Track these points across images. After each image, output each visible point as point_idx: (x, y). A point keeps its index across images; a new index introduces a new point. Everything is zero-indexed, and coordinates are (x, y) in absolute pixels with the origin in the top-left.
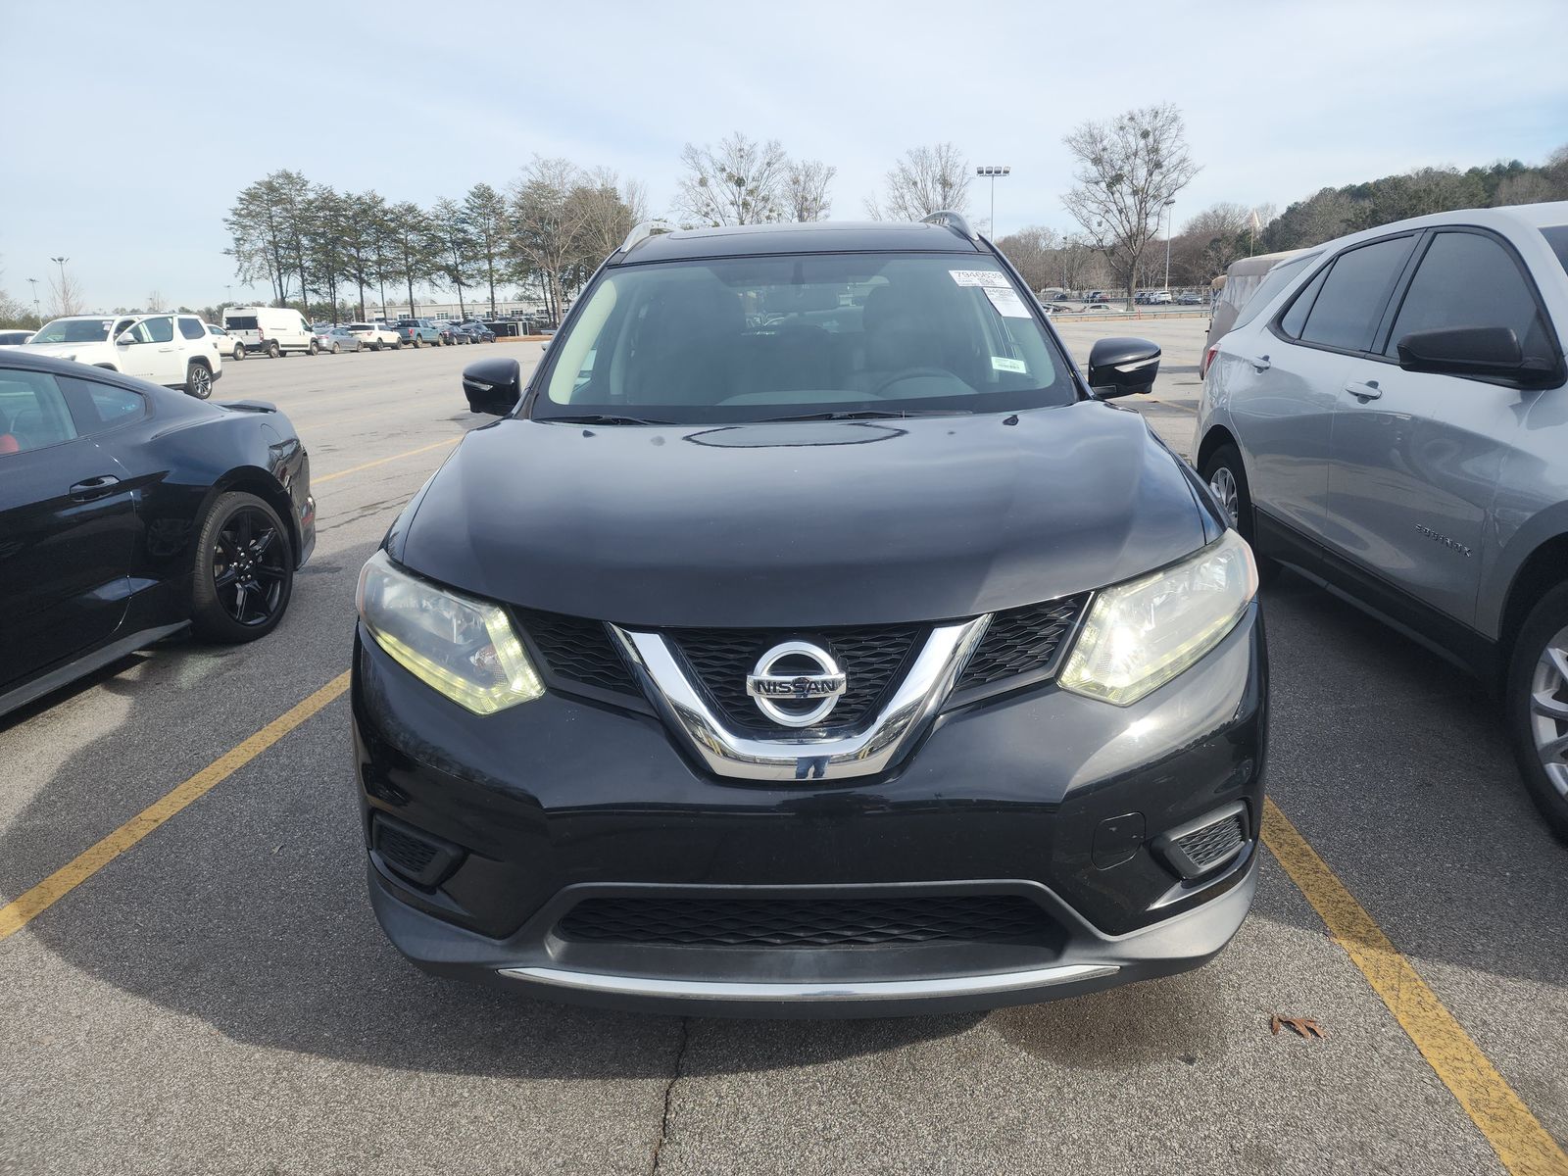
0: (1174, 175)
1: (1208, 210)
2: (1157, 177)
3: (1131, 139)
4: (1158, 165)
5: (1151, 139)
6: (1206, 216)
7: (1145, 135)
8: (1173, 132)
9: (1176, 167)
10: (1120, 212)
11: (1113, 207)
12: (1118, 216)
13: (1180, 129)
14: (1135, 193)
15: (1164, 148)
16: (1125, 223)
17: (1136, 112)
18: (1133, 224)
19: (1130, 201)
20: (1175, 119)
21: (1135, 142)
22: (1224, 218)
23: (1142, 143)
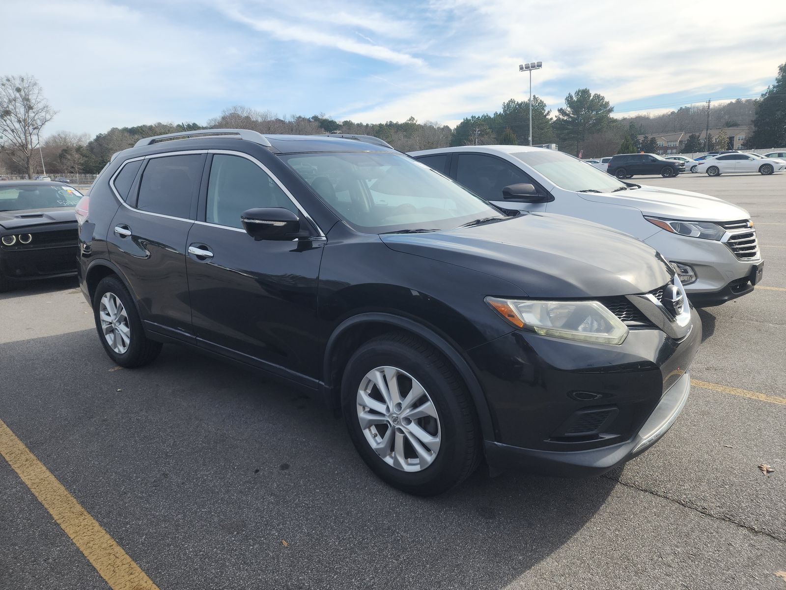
0: (43, 114)
1: (55, 134)
2: (31, 114)
3: (11, 91)
4: (30, 108)
5: (23, 93)
6: (54, 137)
7: (18, 90)
8: (36, 91)
9: (42, 110)
10: (13, 131)
11: (7, 128)
12: (12, 134)
13: (40, 90)
14: (19, 121)
15: (33, 98)
16: (17, 138)
17: (10, 77)
18: (22, 139)
19: (17, 125)
20: (35, 84)
21: (13, 94)
22: (65, 138)
23: (18, 95)
